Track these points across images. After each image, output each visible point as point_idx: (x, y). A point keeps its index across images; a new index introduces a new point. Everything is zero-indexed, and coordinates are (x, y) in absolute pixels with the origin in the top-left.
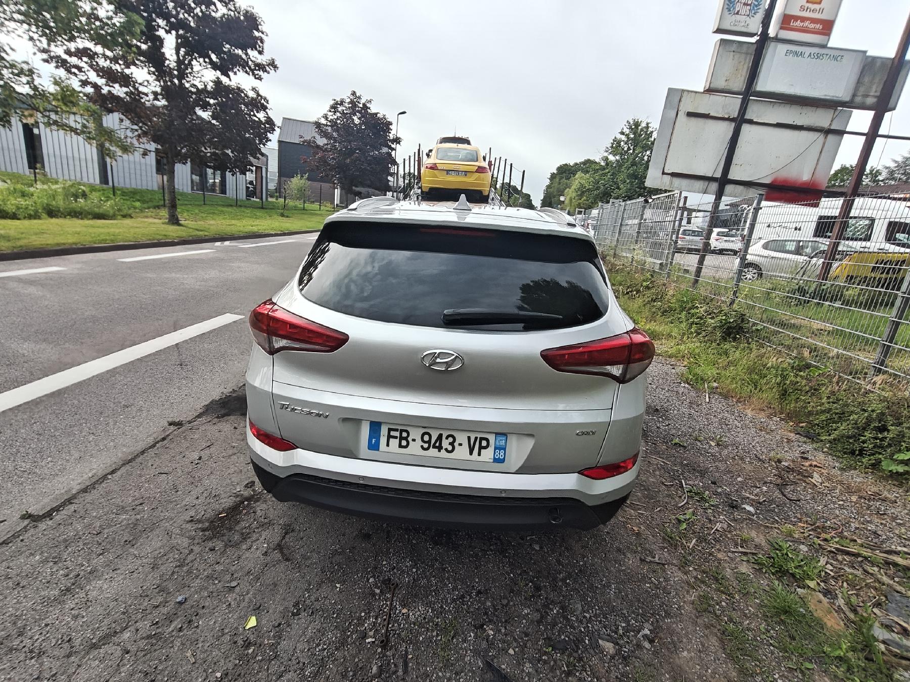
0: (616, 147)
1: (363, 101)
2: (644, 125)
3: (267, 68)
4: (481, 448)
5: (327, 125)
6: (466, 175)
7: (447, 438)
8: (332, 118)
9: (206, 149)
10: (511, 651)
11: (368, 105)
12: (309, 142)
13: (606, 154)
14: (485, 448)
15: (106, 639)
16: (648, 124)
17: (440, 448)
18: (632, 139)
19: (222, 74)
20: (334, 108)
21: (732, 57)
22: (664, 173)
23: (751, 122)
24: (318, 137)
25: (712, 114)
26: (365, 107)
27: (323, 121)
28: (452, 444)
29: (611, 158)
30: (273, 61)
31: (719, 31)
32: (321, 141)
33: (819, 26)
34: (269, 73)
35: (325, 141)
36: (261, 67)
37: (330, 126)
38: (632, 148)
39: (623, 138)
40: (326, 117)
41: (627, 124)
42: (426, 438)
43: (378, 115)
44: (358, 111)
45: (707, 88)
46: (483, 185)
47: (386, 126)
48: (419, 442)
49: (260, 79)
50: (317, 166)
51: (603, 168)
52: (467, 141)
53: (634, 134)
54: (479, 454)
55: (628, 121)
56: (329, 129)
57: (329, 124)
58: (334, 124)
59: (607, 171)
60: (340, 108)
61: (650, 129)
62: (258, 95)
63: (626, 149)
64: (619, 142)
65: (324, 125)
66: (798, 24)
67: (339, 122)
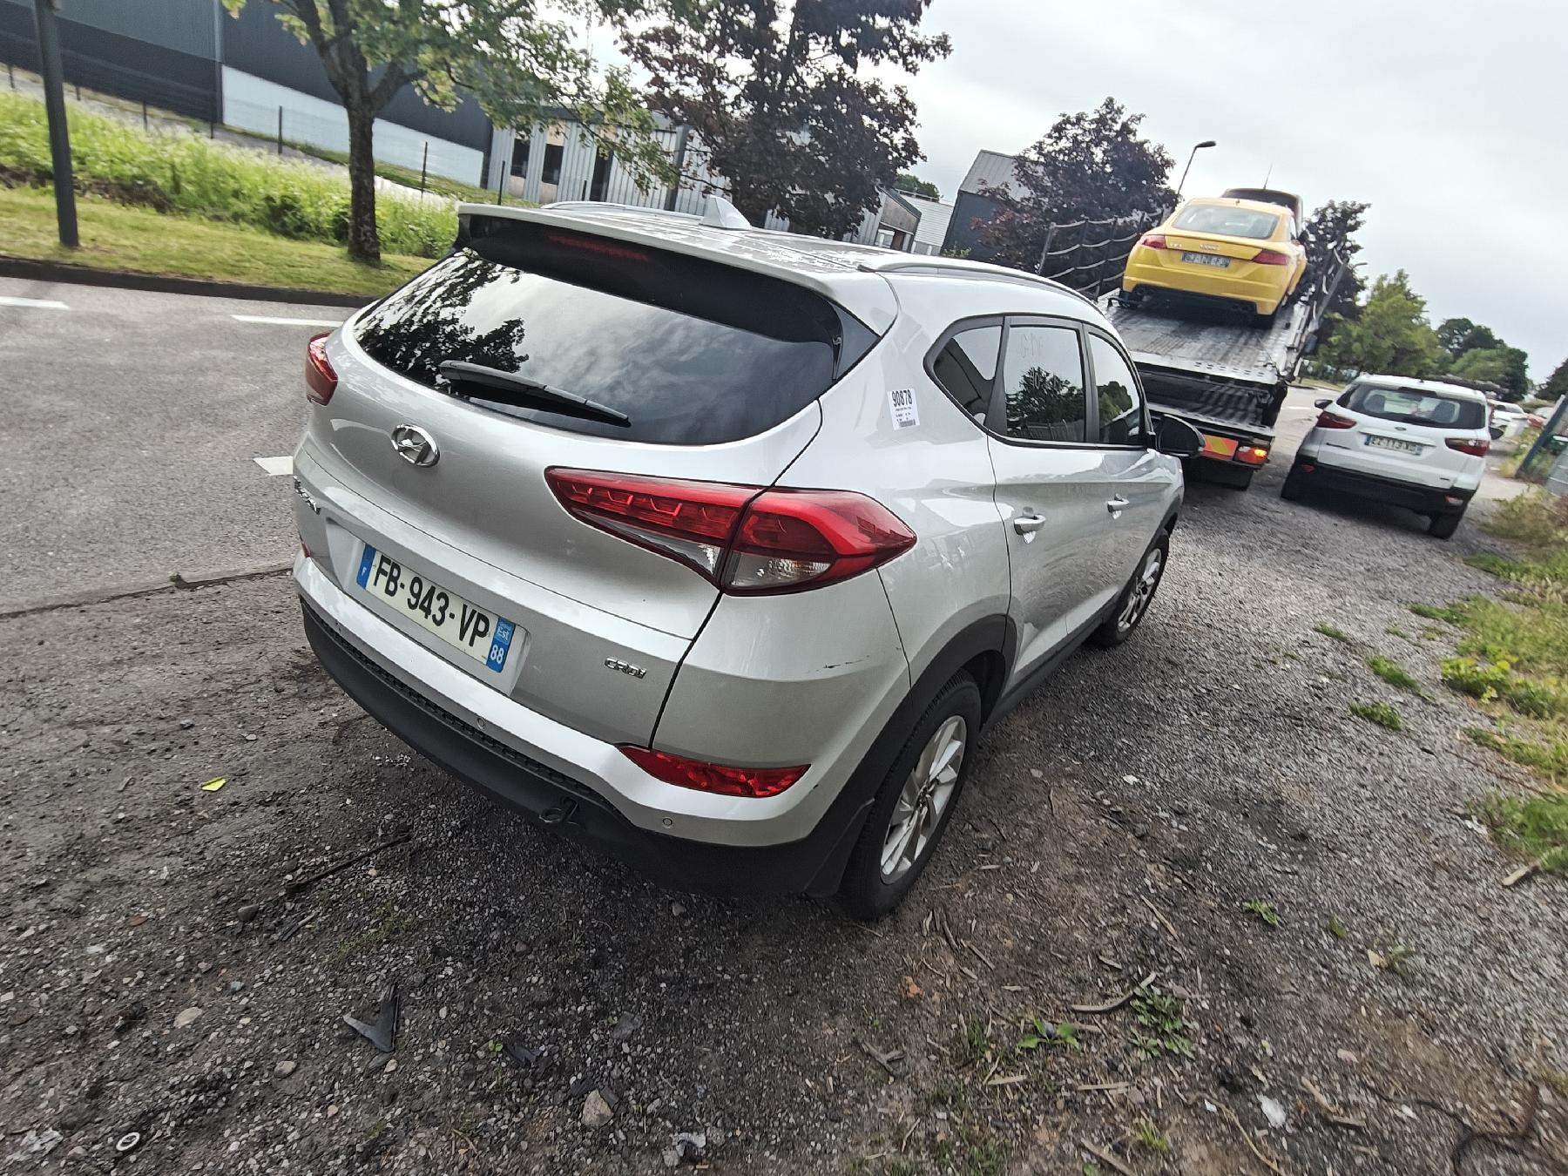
1: (1124, 118)
3: (931, 51)
4: (476, 632)
5: (1037, 163)
6: (1227, 266)
7: (438, 598)
8: (1051, 149)
9: (794, 188)
10: (443, 1012)
11: (1133, 126)
12: (994, 193)
14: (483, 634)
15: (87, 723)
17: (427, 611)
19: (846, 61)
20: (1059, 130)
24: (1013, 184)
26: (1126, 130)
27: (1033, 156)
28: (442, 610)
30: (945, 37)
32: (1019, 193)
34: (932, 59)
35: (1026, 192)
36: (919, 49)
37: (1042, 164)
40: (1039, 147)
42: (416, 587)
43: (1146, 146)
44: (1107, 138)
47: (1155, 167)
48: (407, 592)
49: (913, 70)
50: (998, 238)
54: (471, 644)
56: (1040, 169)
57: (1042, 160)
58: (1050, 161)
60: (1071, 131)
62: (903, 100)
65: (1032, 162)
67: (1061, 157)
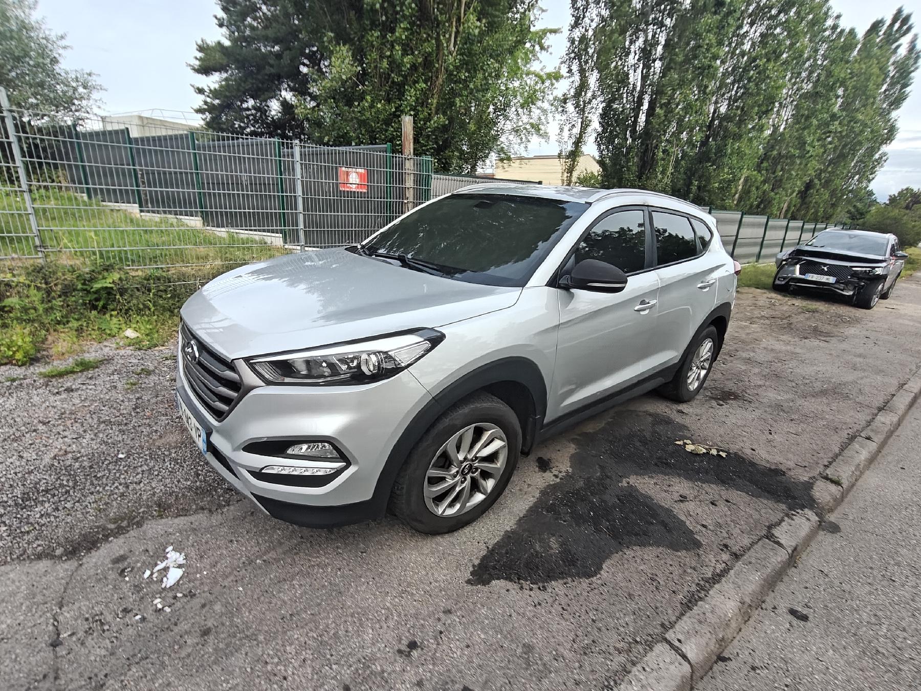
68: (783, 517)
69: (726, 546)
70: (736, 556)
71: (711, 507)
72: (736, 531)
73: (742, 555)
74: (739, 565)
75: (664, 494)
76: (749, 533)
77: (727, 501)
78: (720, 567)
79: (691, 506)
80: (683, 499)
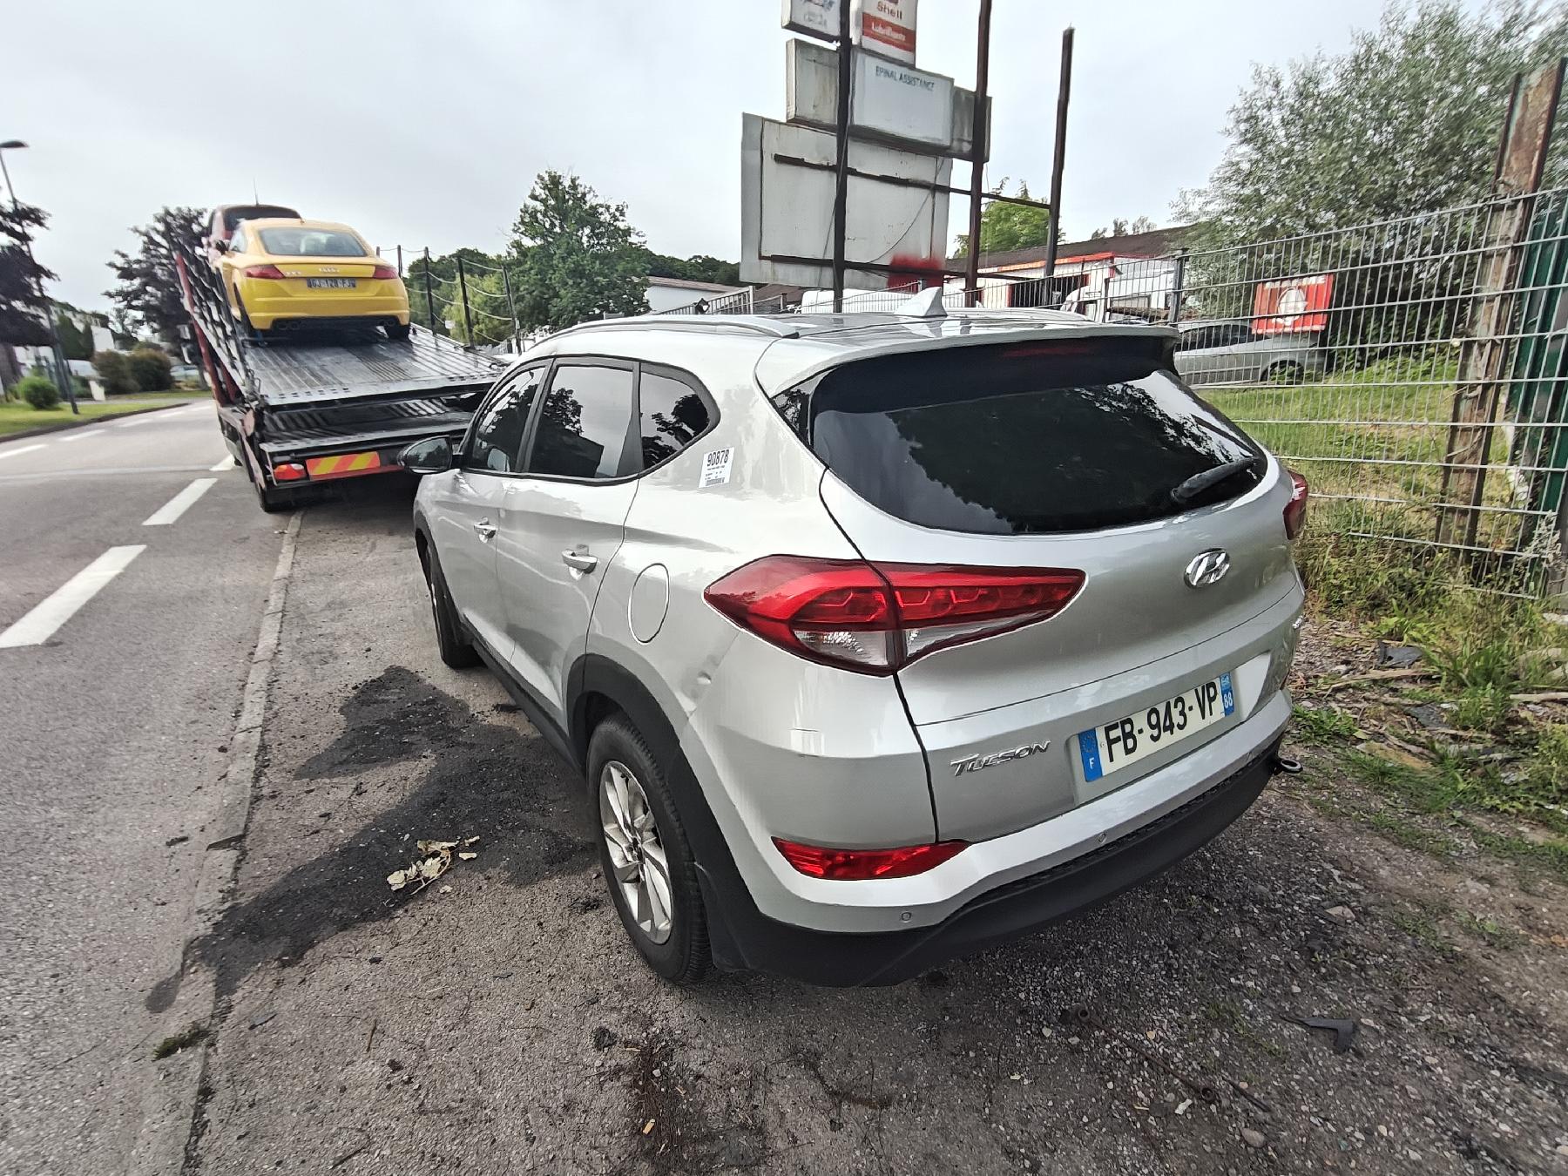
0: (529, 222)
2: (567, 183)
4: (1210, 701)
6: (354, 286)
7: (1175, 707)
13: (517, 237)
14: (1215, 698)
16: (573, 181)
17: (1170, 728)
18: (554, 208)
21: (813, 69)
22: (761, 258)
23: (854, 173)
25: (806, 160)
28: (1182, 713)
29: (527, 242)
31: (792, 26)
33: (901, 37)
38: (557, 223)
39: (540, 206)
41: (539, 181)
42: (1153, 719)
45: (792, 115)
46: (396, 304)
48: (1148, 732)
51: (519, 263)
52: (292, 214)
53: (556, 198)
54: (1212, 712)
55: (539, 176)
59: (527, 266)
61: (580, 190)
63: (547, 225)
64: (533, 215)
66: (879, 30)
68: (237, 882)
69: (274, 797)
70: (257, 799)
71: (323, 811)
72: (276, 815)
73: (251, 803)
74: (248, 793)
75: (382, 779)
76: (262, 826)
77: (317, 832)
78: (264, 781)
79: (344, 794)
80: (359, 790)
